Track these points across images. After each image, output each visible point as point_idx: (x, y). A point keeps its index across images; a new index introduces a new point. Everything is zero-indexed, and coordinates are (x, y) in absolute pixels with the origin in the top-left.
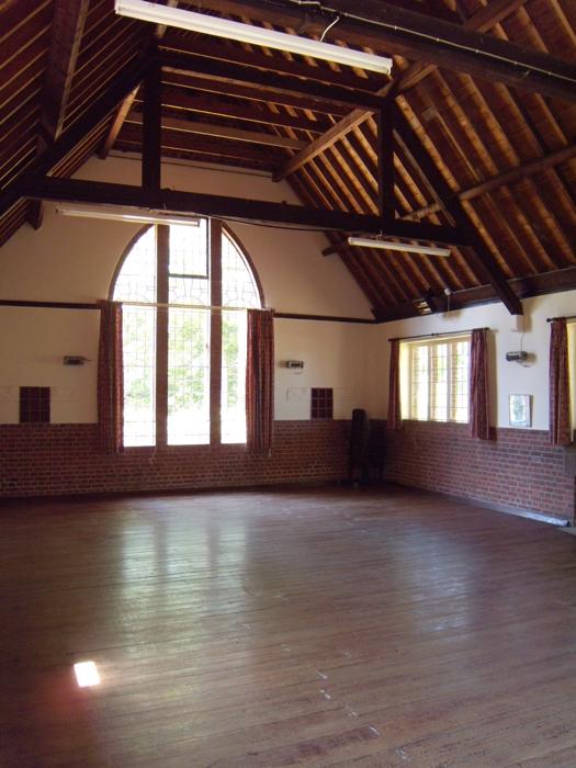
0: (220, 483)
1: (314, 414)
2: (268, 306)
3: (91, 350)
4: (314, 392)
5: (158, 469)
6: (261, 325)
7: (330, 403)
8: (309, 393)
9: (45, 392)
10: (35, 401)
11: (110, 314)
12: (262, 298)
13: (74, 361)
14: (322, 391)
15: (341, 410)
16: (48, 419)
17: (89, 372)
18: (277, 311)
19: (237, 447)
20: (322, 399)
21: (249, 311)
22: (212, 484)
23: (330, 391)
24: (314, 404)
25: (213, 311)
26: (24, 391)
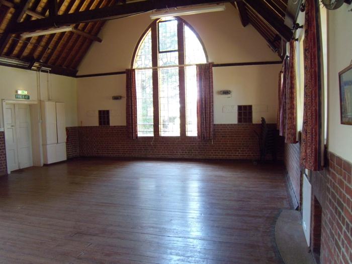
0: (186, 156)
1: (240, 120)
2: (210, 61)
4: (240, 108)
5: (155, 148)
6: (205, 72)
7: (251, 113)
9: (108, 112)
10: (104, 116)
11: (130, 75)
12: (207, 57)
13: (116, 98)
14: (245, 107)
15: (256, 118)
16: (109, 124)
17: (123, 102)
18: (215, 63)
19: (194, 138)
20: (245, 112)
22: (181, 157)
23: (250, 107)
24: (240, 114)
26: (100, 112)
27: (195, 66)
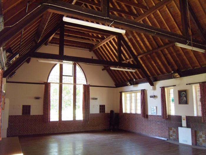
0: (76, 131)
1: (100, 112)
2: (88, 84)
3: (42, 95)
4: (100, 106)
5: (59, 127)
6: (86, 88)
7: (104, 109)
8: (99, 106)
9: (29, 106)
10: (26, 109)
11: (47, 86)
12: (87, 81)
13: (37, 98)
14: (102, 105)
15: (107, 110)
16: (30, 114)
17: (41, 101)
18: (91, 85)
19: (80, 121)
20: (102, 108)
21: (83, 85)
22: (74, 131)
23: (104, 106)
24: (100, 109)
25: (74, 85)
26: (24, 106)
27: (82, 85)
